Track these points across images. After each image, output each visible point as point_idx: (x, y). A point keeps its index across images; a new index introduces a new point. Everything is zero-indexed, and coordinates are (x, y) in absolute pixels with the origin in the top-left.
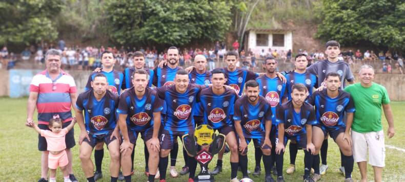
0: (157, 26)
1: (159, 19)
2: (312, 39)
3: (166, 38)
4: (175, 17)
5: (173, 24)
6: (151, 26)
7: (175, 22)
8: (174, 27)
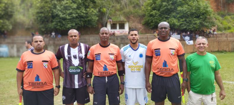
0: (60, 22)
1: (60, 18)
2: (141, 24)
3: (65, 27)
4: (68, 17)
5: (68, 21)
6: (57, 22)
7: (68, 19)
8: (68, 22)
